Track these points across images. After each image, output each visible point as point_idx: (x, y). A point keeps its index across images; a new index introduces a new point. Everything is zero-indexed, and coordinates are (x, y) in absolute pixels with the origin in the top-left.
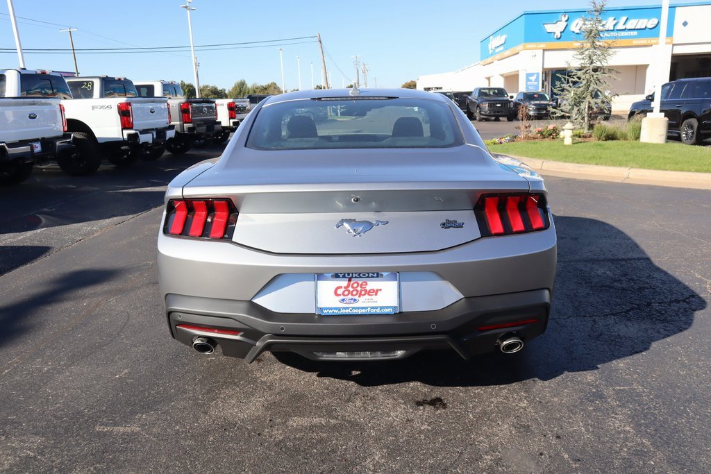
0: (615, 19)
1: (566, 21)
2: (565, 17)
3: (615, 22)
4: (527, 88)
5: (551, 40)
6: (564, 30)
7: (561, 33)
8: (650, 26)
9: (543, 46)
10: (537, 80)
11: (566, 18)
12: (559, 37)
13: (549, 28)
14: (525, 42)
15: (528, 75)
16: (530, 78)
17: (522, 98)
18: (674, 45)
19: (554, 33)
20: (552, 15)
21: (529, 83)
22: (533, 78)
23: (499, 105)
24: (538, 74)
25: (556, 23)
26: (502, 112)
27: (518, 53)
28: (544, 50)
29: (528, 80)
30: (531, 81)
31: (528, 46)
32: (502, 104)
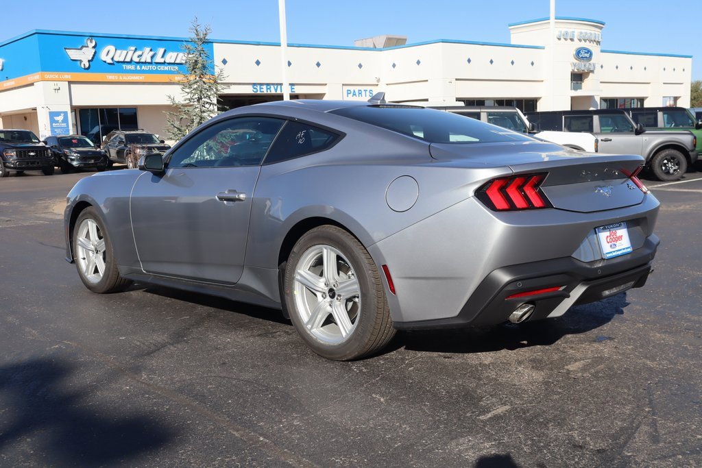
0: (151, 50)
1: (94, 47)
2: (91, 42)
3: (152, 53)
4: (53, 129)
5: (78, 70)
6: (93, 58)
7: (89, 61)
9: (68, 76)
10: (65, 120)
11: (93, 44)
12: (87, 66)
13: (73, 54)
14: (42, 71)
15: (53, 115)
16: (56, 118)
17: (57, 144)
19: (81, 61)
20: (77, 39)
22: (60, 118)
23: (32, 154)
24: (66, 113)
25: (81, 49)
26: (38, 163)
27: (32, 84)
28: (70, 83)
29: (52, 121)
30: (57, 122)
31: (48, 75)
32: (36, 152)
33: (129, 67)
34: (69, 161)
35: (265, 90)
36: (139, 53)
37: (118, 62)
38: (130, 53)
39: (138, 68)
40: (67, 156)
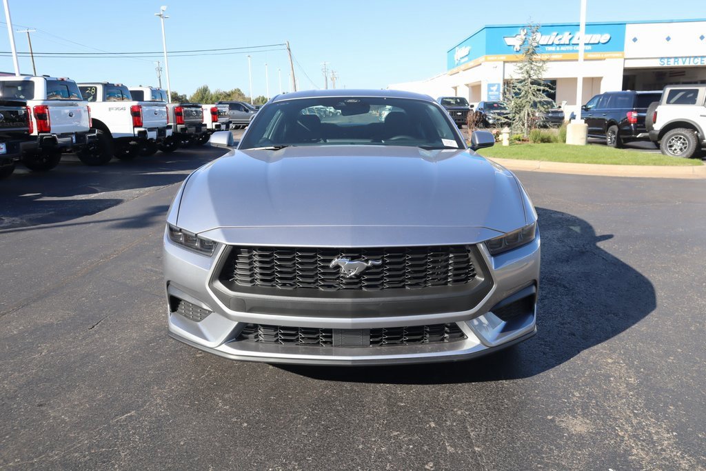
1: (525, 35)
2: (523, 31)
3: (571, 36)
4: (489, 98)
5: (510, 52)
6: (523, 43)
7: (520, 45)
8: (603, 41)
9: (504, 58)
10: (498, 90)
11: (525, 32)
12: (518, 49)
13: (509, 41)
14: (486, 54)
15: (490, 86)
16: (492, 88)
17: (483, 107)
18: (625, 59)
19: (514, 46)
20: (512, 29)
21: (490, 93)
22: (495, 88)
23: (459, 114)
24: (499, 84)
25: (516, 36)
26: (463, 120)
27: (480, 64)
28: (505, 62)
29: (489, 90)
30: (492, 91)
31: (490, 58)
32: (462, 112)
33: (550, 48)
34: (487, 119)
35: (672, 64)
36: (559, 37)
37: (542, 45)
38: (553, 37)
39: (558, 48)
40: (486, 116)
